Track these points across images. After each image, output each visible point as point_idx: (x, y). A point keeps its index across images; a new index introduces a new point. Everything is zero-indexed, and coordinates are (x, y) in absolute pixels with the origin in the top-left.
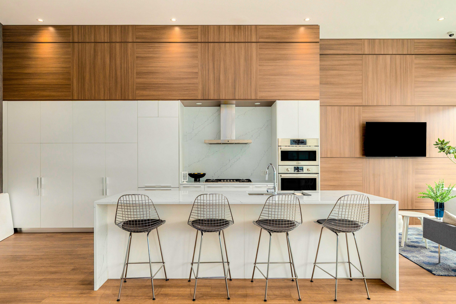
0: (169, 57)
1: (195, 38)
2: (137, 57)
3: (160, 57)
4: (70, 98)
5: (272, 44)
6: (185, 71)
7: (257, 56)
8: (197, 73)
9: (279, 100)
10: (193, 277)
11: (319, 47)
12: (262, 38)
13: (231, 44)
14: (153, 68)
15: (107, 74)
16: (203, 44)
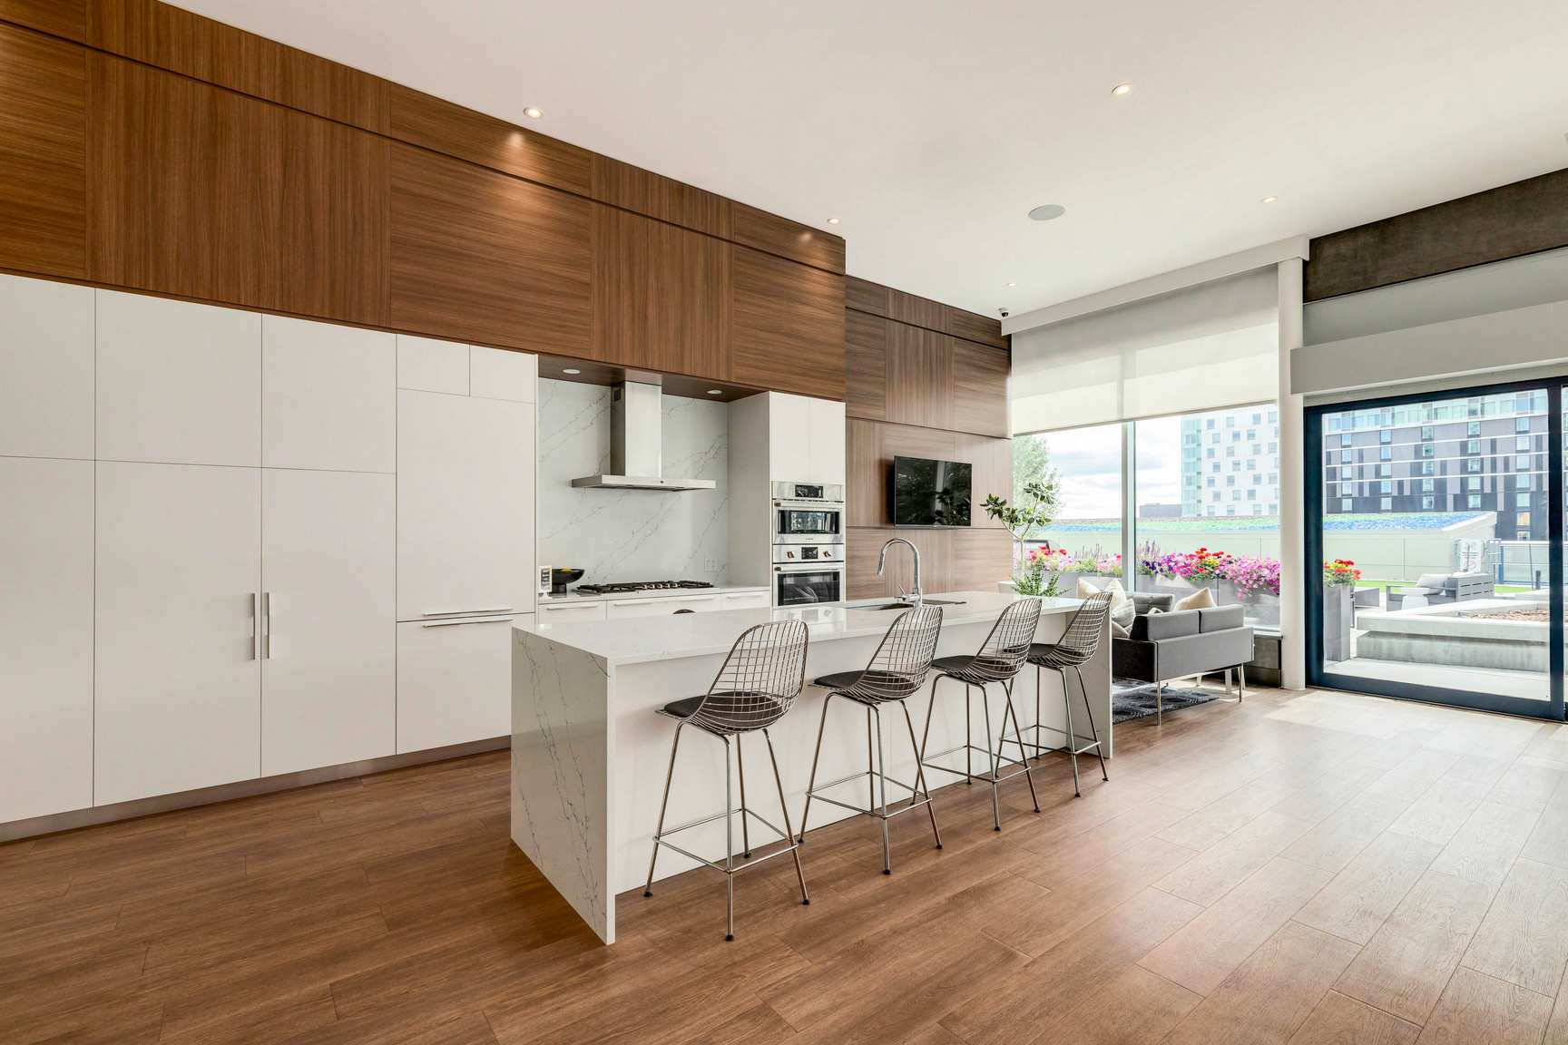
0: (503, 218)
1: (584, 186)
2: (396, 190)
3: (476, 210)
4: (79, 275)
5: (762, 256)
6: (554, 272)
7: (730, 275)
8: (589, 285)
9: (773, 390)
10: (878, 805)
11: (843, 285)
12: (741, 234)
13: (673, 228)
14: (453, 240)
15: (271, 217)
16: (604, 207)
